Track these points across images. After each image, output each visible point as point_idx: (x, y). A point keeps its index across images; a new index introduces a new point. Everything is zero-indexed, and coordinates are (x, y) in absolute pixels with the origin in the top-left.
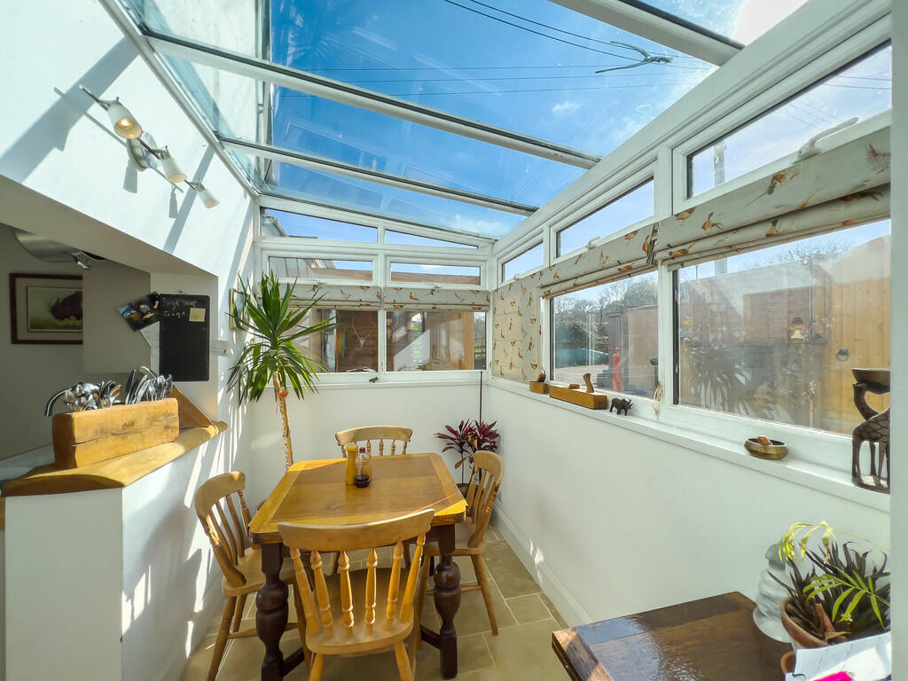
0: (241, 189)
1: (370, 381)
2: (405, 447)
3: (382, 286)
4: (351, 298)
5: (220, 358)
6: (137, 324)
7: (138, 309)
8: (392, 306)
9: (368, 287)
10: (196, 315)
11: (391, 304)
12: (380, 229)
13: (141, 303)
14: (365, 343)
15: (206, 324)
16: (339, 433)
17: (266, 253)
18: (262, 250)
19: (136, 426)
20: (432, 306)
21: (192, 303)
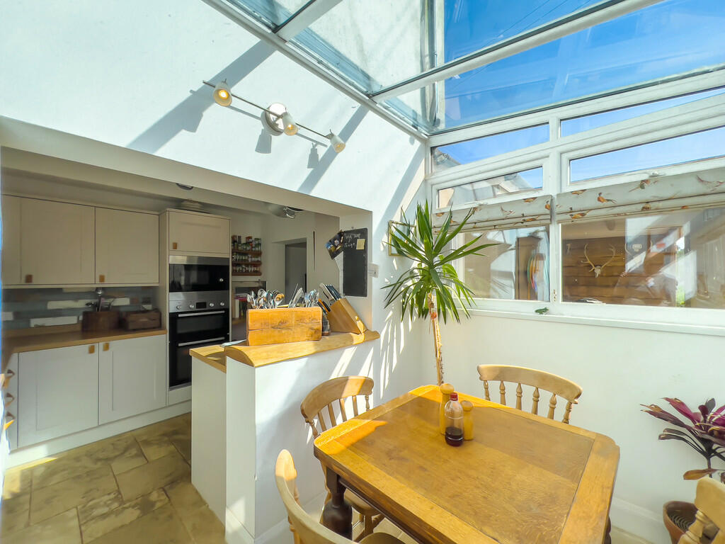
0: (408, 137)
1: (537, 311)
2: (569, 409)
3: (554, 193)
4: (512, 215)
5: (374, 278)
6: (333, 255)
7: (334, 244)
8: (568, 216)
9: (534, 198)
10: (360, 245)
11: (566, 213)
12: (553, 123)
13: (335, 239)
14: (602, 273)
15: (365, 251)
16: (481, 366)
17: (435, 188)
18: (432, 185)
19: (287, 324)
20: (640, 207)
21: (358, 235)
